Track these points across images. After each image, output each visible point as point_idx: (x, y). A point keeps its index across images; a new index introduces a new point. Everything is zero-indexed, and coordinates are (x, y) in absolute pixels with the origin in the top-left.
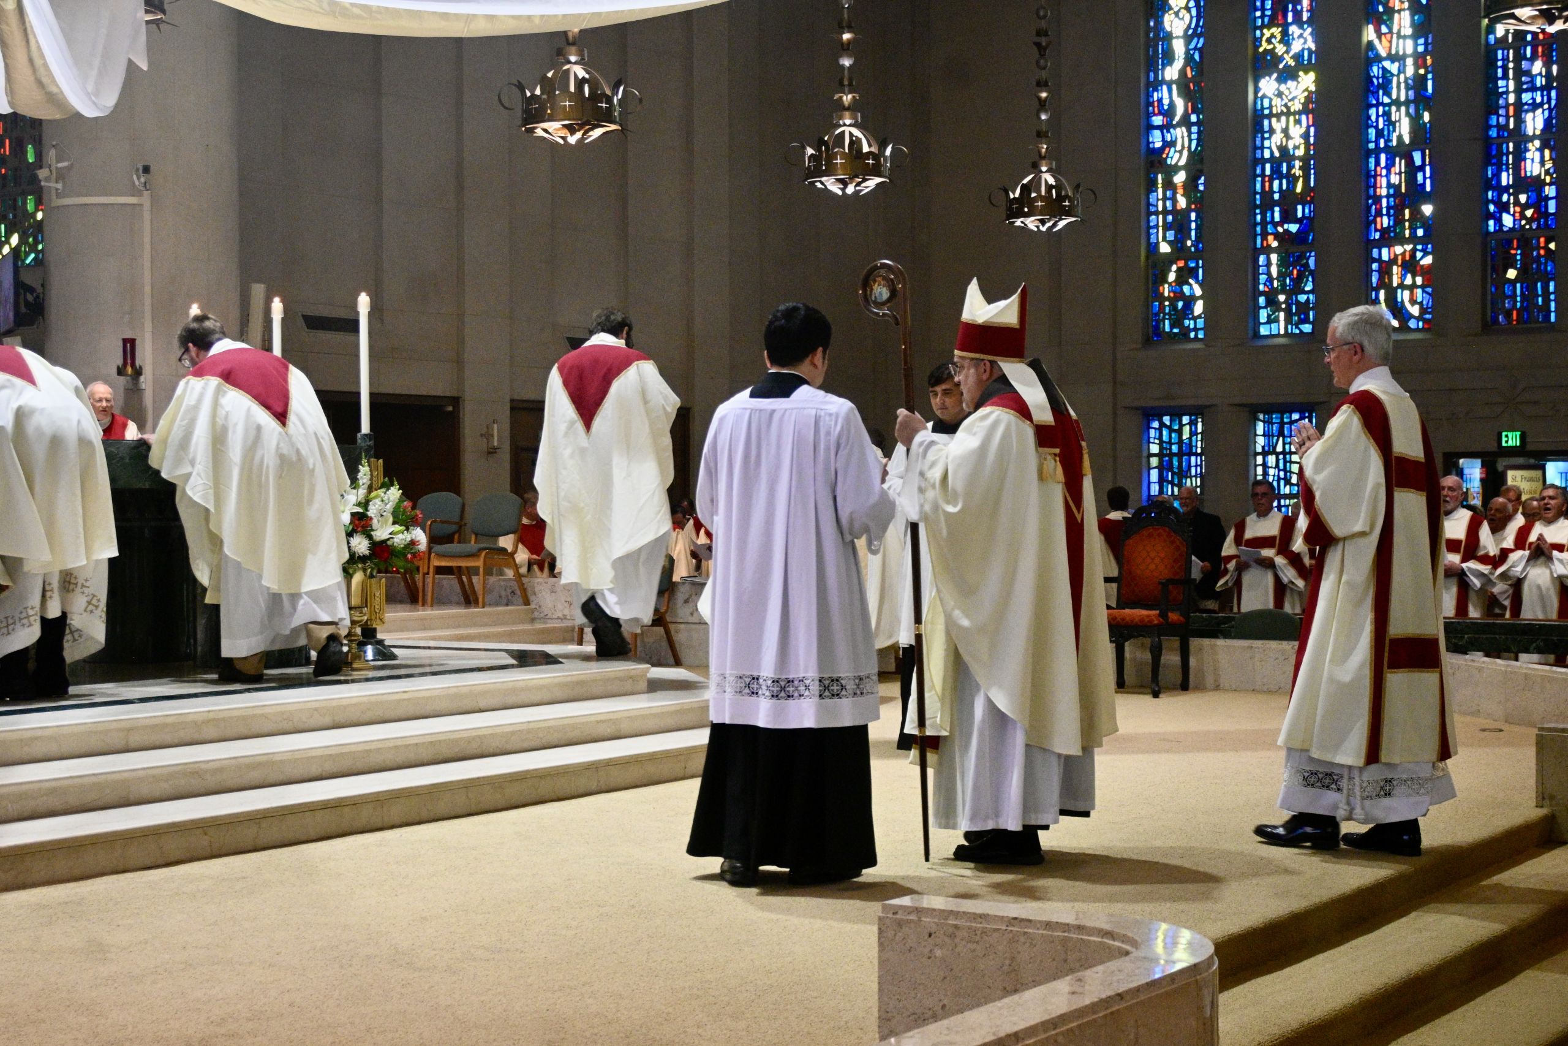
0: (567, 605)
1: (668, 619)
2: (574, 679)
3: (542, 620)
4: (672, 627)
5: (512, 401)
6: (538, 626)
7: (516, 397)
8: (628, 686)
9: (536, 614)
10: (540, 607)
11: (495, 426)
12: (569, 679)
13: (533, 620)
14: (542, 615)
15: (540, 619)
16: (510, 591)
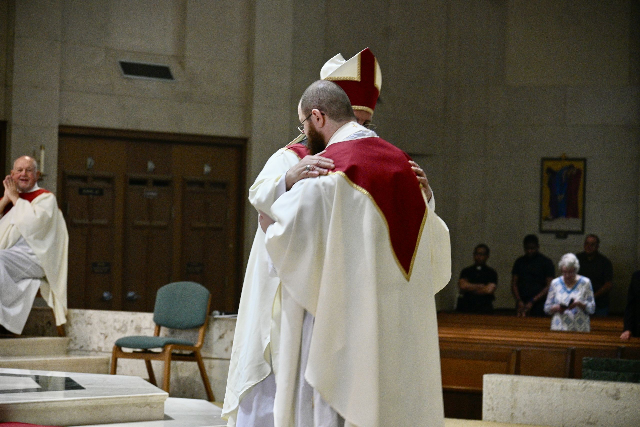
0: (102, 337)
1: (203, 354)
2: (93, 403)
3: (77, 352)
4: (206, 363)
5: (61, 127)
6: (74, 358)
7: (65, 122)
8: (145, 412)
9: (72, 345)
10: (75, 338)
11: (43, 153)
12: (88, 403)
13: (68, 352)
14: (78, 347)
15: (75, 350)
16: (46, 322)
